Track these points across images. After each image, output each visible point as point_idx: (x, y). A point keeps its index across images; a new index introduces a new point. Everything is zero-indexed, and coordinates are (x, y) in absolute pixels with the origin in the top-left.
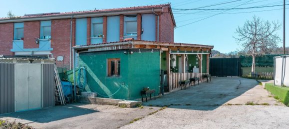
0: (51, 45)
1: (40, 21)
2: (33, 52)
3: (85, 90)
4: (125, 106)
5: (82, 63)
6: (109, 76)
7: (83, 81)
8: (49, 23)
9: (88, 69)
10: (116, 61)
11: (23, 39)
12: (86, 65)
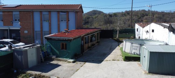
0: (20, 25)
1: (12, 12)
2: (9, 28)
3: (50, 55)
4: (70, 62)
5: (48, 43)
6: (61, 49)
7: (49, 51)
8: (18, 13)
9: (52, 46)
10: (64, 44)
11: (2, 21)
12: (51, 44)
